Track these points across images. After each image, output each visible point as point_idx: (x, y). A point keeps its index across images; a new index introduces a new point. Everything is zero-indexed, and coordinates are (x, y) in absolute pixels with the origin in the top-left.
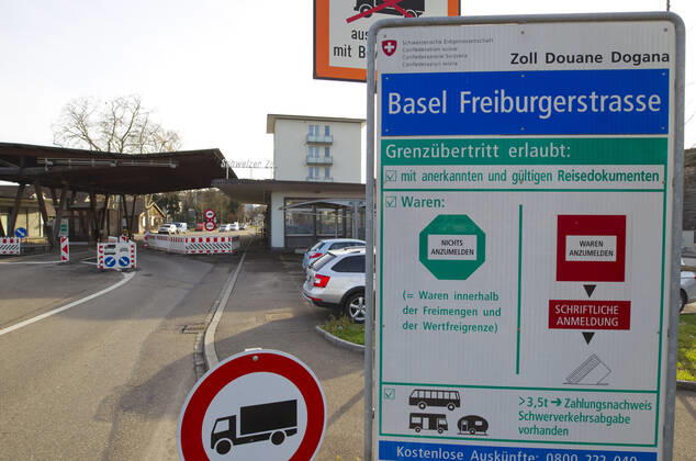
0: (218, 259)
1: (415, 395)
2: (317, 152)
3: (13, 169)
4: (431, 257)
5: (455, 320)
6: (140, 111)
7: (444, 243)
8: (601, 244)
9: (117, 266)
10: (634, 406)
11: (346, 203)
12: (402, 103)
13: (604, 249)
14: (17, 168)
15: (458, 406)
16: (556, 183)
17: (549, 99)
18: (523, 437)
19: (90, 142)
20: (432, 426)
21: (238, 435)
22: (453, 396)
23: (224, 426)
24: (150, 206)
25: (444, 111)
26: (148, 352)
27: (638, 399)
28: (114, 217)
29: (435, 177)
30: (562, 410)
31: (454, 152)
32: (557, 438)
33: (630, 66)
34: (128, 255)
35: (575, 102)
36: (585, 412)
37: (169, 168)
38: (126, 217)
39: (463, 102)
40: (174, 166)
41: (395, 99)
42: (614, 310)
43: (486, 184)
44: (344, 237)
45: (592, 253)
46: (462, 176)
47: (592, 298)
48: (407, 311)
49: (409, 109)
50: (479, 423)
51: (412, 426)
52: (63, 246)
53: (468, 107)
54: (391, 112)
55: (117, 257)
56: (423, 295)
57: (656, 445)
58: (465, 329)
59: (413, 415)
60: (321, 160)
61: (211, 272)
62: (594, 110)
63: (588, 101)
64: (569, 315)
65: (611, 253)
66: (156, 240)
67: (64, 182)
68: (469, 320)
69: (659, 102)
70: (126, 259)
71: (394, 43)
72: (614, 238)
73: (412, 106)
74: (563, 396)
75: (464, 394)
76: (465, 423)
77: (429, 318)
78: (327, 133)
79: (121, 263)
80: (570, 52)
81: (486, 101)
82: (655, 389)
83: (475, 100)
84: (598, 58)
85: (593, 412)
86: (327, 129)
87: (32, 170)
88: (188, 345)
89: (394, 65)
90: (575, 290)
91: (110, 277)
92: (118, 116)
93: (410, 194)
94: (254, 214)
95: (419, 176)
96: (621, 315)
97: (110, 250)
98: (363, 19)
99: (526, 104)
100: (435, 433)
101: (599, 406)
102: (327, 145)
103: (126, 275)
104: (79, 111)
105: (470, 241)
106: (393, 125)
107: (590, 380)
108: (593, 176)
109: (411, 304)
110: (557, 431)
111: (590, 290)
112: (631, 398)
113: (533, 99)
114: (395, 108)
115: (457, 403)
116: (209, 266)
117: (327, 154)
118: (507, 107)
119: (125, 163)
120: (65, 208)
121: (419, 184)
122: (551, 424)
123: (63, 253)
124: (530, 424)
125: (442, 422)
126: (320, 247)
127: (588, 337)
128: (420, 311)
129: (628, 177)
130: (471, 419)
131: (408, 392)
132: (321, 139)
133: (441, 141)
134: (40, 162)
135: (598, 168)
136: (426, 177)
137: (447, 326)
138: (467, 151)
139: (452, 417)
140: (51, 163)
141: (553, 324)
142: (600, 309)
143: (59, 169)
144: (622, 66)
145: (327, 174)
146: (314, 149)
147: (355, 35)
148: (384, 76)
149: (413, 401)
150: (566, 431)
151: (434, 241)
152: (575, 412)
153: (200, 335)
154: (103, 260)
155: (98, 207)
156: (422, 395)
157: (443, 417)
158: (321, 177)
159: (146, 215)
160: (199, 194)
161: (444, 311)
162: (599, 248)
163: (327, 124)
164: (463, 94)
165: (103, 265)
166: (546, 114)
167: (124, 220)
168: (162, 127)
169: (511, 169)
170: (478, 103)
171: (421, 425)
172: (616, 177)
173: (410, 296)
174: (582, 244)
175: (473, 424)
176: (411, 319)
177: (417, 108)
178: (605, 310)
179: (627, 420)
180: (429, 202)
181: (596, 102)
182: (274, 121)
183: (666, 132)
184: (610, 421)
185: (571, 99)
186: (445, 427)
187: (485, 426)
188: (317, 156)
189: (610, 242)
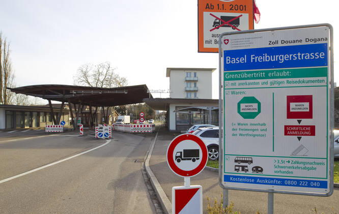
0: (146, 135)
1: (237, 159)
2: (190, 85)
3: (60, 95)
4: (241, 111)
5: (250, 132)
6: (110, 69)
7: (246, 106)
8: (303, 105)
9: (103, 137)
10: (318, 164)
11: (205, 108)
12: (231, 60)
13: (304, 107)
14: (62, 95)
15: (252, 163)
16: (286, 85)
17: (283, 56)
18: (276, 174)
19: (89, 84)
20: (243, 170)
21: (183, 158)
22: (250, 159)
23: (179, 154)
24: (114, 112)
25: (246, 62)
26: (122, 169)
27: (320, 161)
28: (99, 117)
29: (243, 84)
30: (290, 165)
31: (249, 75)
32: (289, 175)
33: (313, 43)
34: (108, 132)
35: (292, 56)
36: (299, 165)
37: (124, 94)
38: (104, 117)
39: (252, 58)
40: (126, 93)
41: (228, 58)
42: (309, 129)
43: (260, 86)
44: (205, 124)
45: (300, 109)
46: (252, 84)
47: (300, 125)
48: (233, 130)
49: (233, 62)
50: (259, 169)
51: (236, 170)
52: (80, 128)
53: (254, 60)
54: (227, 63)
55: (103, 133)
56: (239, 124)
57: (327, 178)
58: (254, 136)
59: (236, 166)
60: (192, 89)
61: (144, 140)
62: (299, 59)
63: (297, 56)
64: (292, 131)
65: (307, 109)
66: (118, 127)
67: (80, 101)
68: (255, 133)
69: (324, 55)
70: (107, 134)
71: (228, 40)
72: (308, 103)
73: (234, 61)
74: (290, 159)
75: (254, 159)
76: (254, 169)
77: (241, 132)
78: (195, 76)
79: (105, 135)
80: (290, 39)
81: (260, 58)
82: (326, 157)
83: (256, 58)
84: (301, 41)
85: (302, 166)
86: (195, 74)
87: (68, 96)
88: (138, 167)
89: (228, 47)
90: (294, 122)
91: (101, 141)
92: (100, 71)
93: (234, 90)
94: (160, 115)
95: (237, 84)
96: (312, 131)
97: (100, 130)
98: (216, 30)
99: (275, 58)
100: (244, 172)
101: (304, 163)
102: (195, 82)
103: (107, 140)
104: (84, 70)
105: (255, 105)
106: (228, 67)
107: (300, 154)
108: (299, 82)
109: (235, 127)
110: (288, 172)
111: (299, 122)
112: (317, 161)
113: (277, 56)
114: (228, 61)
115: (252, 162)
116: (143, 138)
117: (195, 86)
118: (268, 59)
119: (106, 92)
120: (80, 112)
121: (237, 86)
122: (286, 170)
123: (81, 131)
124: (278, 170)
125: (246, 168)
126: (193, 128)
127: (299, 139)
128: (238, 130)
129: (313, 82)
130: (257, 168)
131: (234, 158)
132: (192, 79)
133: (244, 72)
134: (71, 92)
135: (301, 79)
136: (239, 84)
137: (248, 135)
138: (254, 75)
139: (250, 167)
140: (75, 93)
141: (286, 134)
142: (304, 129)
143: (78, 95)
144: (310, 43)
145: (195, 96)
146: (189, 84)
147: (213, 36)
148: (224, 51)
149: (236, 161)
150: (292, 172)
151: (243, 106)
152: (295, 165)
153: (143, 164)
154: (98, 134)
155: (93, 112)
156: (239, 159)
157: (247, 166)
158: (192, 96)
159: (112, 116)
160: (135, 106)
161: (246, 130)
162: (303, 107)
163: (195, 71)
164: (252, 56)
165: (98, 136)
166: (281, 61)
167: (103, 119)
168: (119, 76)
169: (269, 81)
170: (257, 59)
171: (239, 170)
172: (308, 82)
173: (235, 124)
174: (296, 105)
175: (257, 169)
176: (235, 132)
177: (236, 61)
178: (305, 129)
179: (315, 169)
180: (240, 93)
181: (300, 56)
182: (170, 71)
183: (327, 65)
184: (309, 169)
185: (291, 55)
186: (247, 170)
187: (262, 170)
188: (191, 87)
189: (307, 105)
